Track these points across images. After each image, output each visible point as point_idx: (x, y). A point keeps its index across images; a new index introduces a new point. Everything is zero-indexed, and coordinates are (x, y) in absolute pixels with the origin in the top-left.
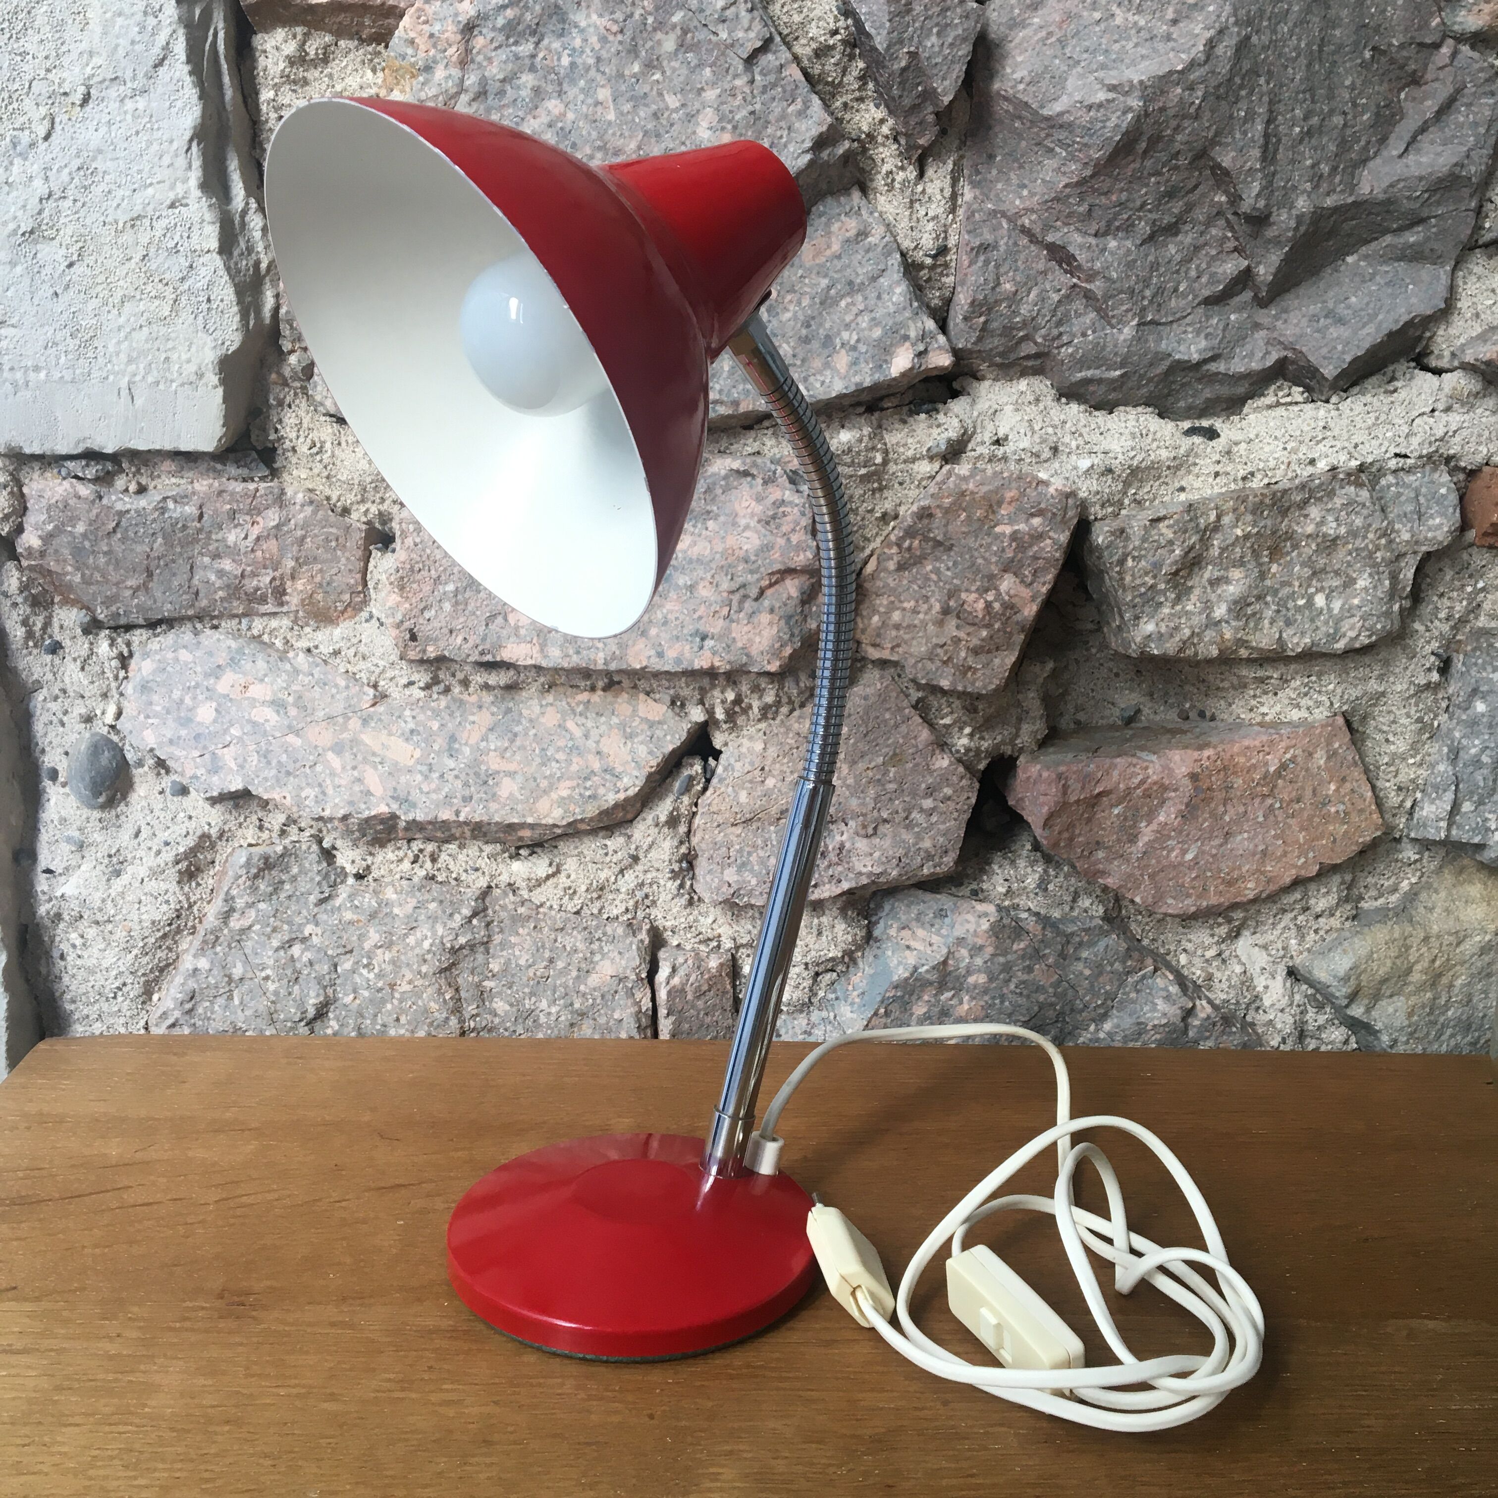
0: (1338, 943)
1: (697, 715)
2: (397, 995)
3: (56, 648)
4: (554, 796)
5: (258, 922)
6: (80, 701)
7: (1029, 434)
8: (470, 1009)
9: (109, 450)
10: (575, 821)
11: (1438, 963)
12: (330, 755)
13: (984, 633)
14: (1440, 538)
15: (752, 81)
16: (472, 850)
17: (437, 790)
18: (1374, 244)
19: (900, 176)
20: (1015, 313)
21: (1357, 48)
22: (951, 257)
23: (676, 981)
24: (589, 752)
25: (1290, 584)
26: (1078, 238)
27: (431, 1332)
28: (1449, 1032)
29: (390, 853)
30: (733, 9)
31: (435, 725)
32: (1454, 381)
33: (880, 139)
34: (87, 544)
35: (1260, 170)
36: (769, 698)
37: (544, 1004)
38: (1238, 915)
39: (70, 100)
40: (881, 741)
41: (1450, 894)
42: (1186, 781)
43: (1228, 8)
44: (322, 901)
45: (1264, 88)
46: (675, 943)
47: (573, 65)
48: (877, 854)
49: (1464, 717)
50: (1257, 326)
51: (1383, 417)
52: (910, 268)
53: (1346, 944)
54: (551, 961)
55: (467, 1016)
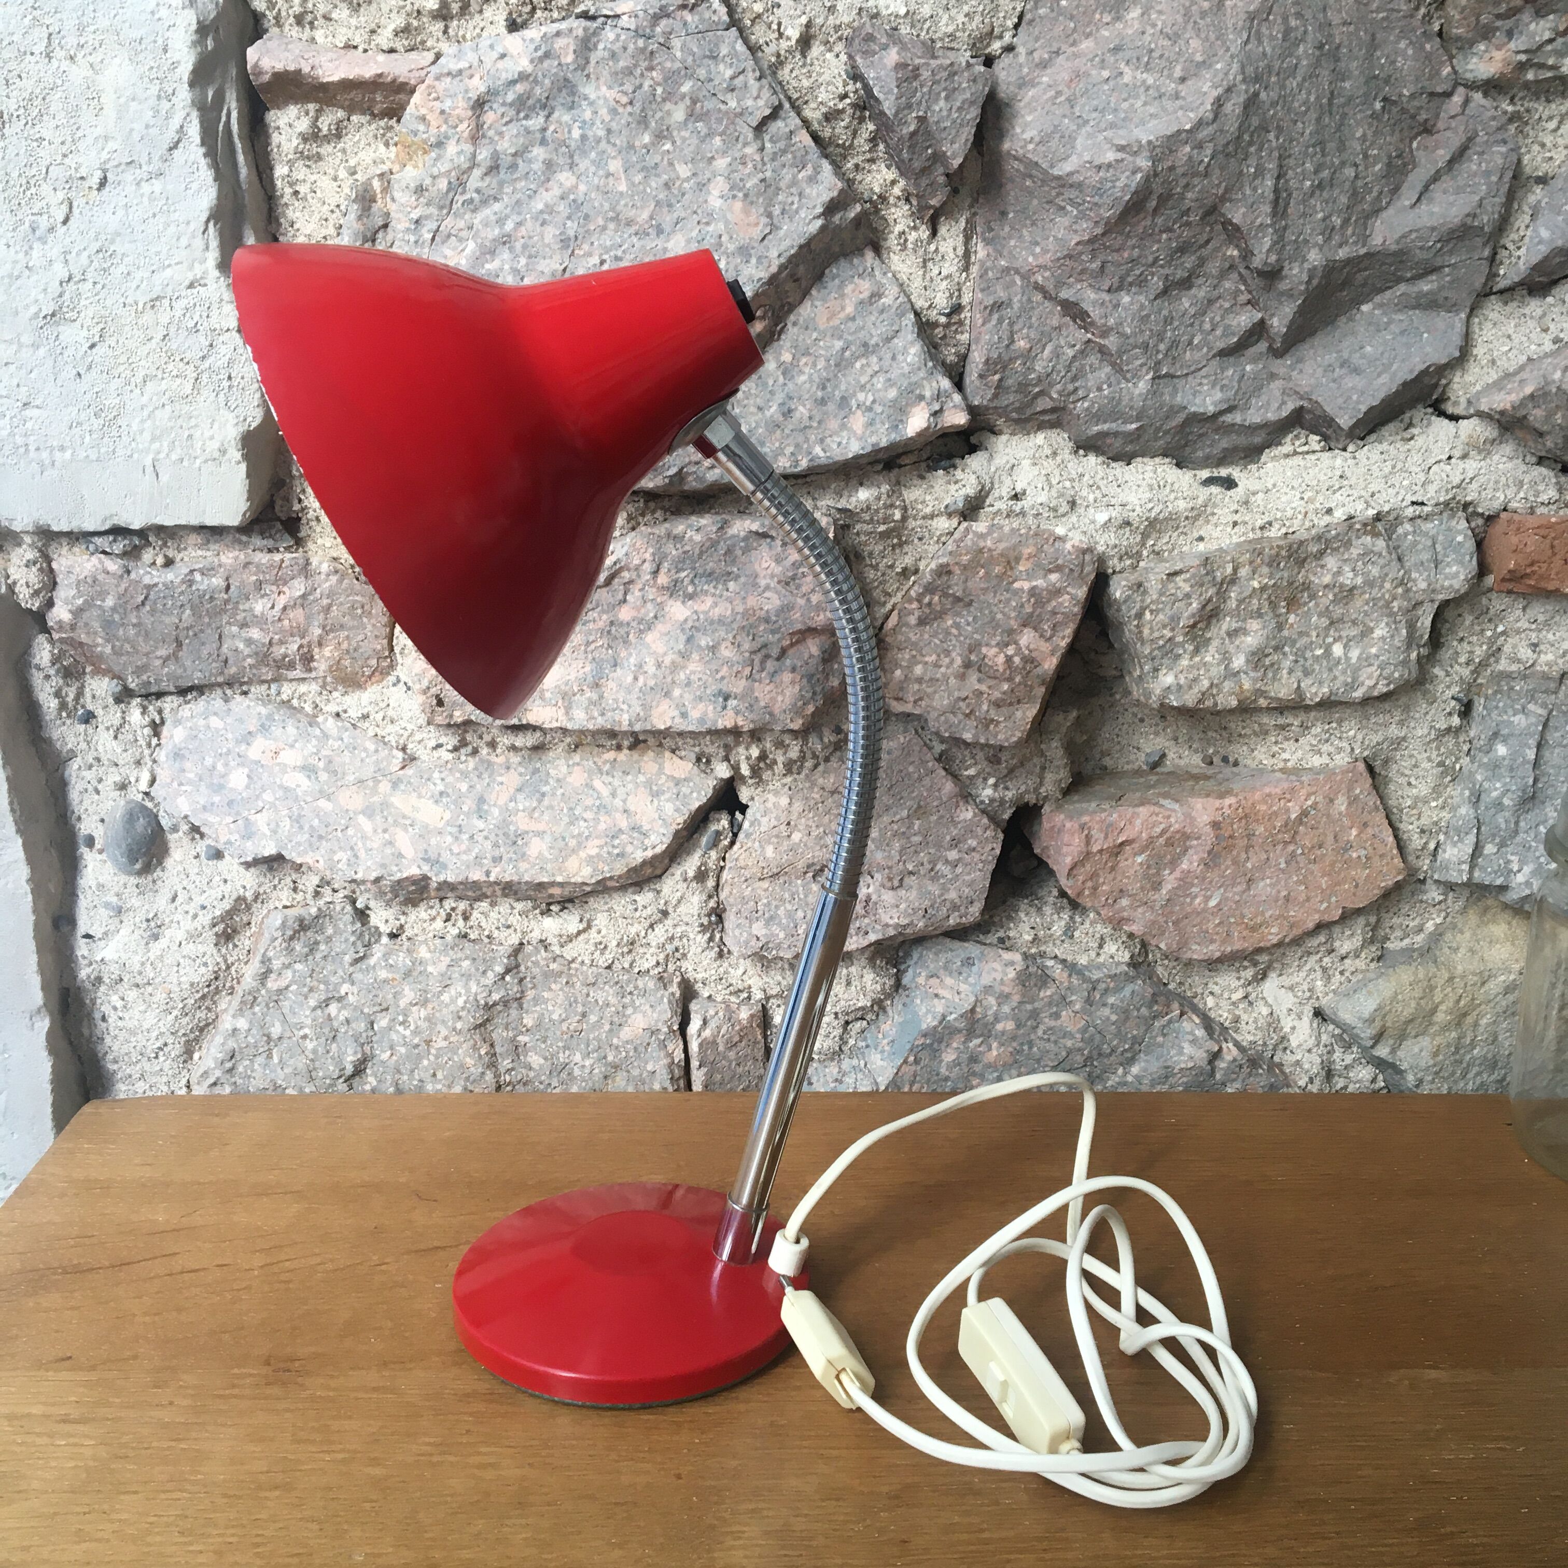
0: (1364, 983)
1: (723, 771)
2: (433, 1051)
3: (89, 718)
4: (582, 854)
5: (295, 982)
6: (114, 769)
7: (1047, 488)
8: (506, 1063)
9: (136, 526)
10: (604, 879)
11: (1462, 1003)
12: (361, 819)
13: (1006, 687)
14: (1457, 587)
15: (762, 149)
16: (504, 906)
17: (468, 851)
18: (1388, 294)
19: (912, 236)
20: (1031, 369)
21: (1367, 99)
22: (965, 314)
23: (707, 1033)
24: (617, 810)
25: (1308, 635)
26: (1091, 295)
27: (468, 1395)
28: (1475, 1070)
29: (421, 913)
30: (741, 77)
31: (464, 787)
32: (1469, 428)
33: (892, 200)
34: (117, 617)
35: (1271, 226)
36: (794, 753)
37: (578, 1057)
38: (1264, 958)
39: (86, 184)
40: (905, 794)
41: (1475, 934)
42: (1208, 829)
43: (1236, 67)
44: (357, 961)
45: (1274, 144)
46: (706, 995)
47: (584, 137)
48: (903, 906)
49: (1485, 760)
50: (1273, 376)
51: (1398, 467)
52: (924, 327)
53: (1371, 985)
54: (584, 1015)
55: (503, 1070)
